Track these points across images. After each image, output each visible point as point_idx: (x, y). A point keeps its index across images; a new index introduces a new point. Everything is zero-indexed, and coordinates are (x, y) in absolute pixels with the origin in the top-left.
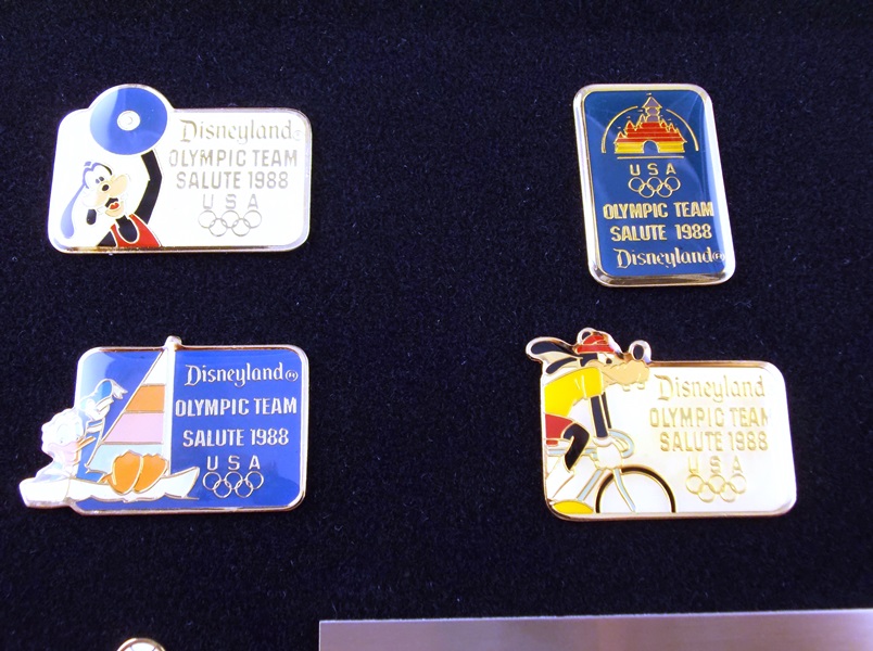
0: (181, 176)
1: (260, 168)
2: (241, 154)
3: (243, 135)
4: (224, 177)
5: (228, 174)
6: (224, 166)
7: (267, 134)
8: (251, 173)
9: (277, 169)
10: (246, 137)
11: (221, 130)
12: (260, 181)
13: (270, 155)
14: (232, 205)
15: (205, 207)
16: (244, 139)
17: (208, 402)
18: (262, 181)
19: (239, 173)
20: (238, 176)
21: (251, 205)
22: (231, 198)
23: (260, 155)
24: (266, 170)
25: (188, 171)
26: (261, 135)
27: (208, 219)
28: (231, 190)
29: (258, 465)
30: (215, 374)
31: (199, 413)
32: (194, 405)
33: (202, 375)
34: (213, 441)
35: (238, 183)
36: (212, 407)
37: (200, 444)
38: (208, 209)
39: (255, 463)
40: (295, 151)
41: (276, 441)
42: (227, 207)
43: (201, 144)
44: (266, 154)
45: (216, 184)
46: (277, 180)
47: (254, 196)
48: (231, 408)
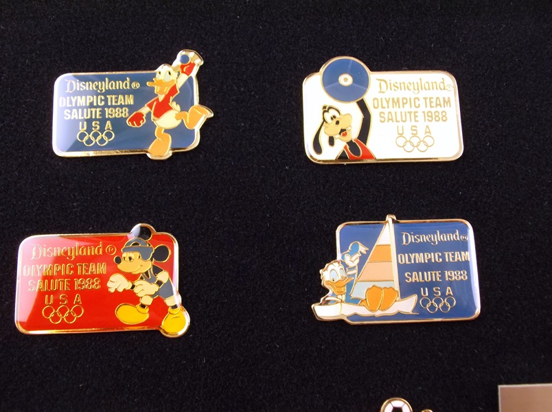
0: (382, 115)
1: (429, 109)
2: (417, 100)
3: (416, 88)
4: (408, 115)
5: (410, 113)
6: (407, 108)
7: (431, 87)
8: (424, 112)
9: (439, 109)
10: (418, 89)
11: (402, 85)
12: (430, 117)
13: (434, 100)
14: (415, 132)
15: (399, 134)
16: (417, 91)
17: (417, 254)
18: (431, 116)
19: (417, 112)
20: (416, 114)
21: (426, 132)
22: (414, 128)
23: (428, 101)
24: (433, 110)
25: (386, 111)
26: (427, 87)
27: (401, 141)
28: (414, 123)
29: (451, 293)
30: (419, 238)
31: (413, 262)
32: (409, 257)
33: (411, 239)
34: (423, 278)
35: (417, 119)
36: (420, 258)
37: (416, 281)
38: (401, 135)
39: (449, 291)
40: (449, 98)
41: (460, 278)
42: (412, 134)
43: (390, 94)
44: (432, 100)
45: (404, 119)
46: (440, 116)
47: (427, 127)
48: (431, 259)
